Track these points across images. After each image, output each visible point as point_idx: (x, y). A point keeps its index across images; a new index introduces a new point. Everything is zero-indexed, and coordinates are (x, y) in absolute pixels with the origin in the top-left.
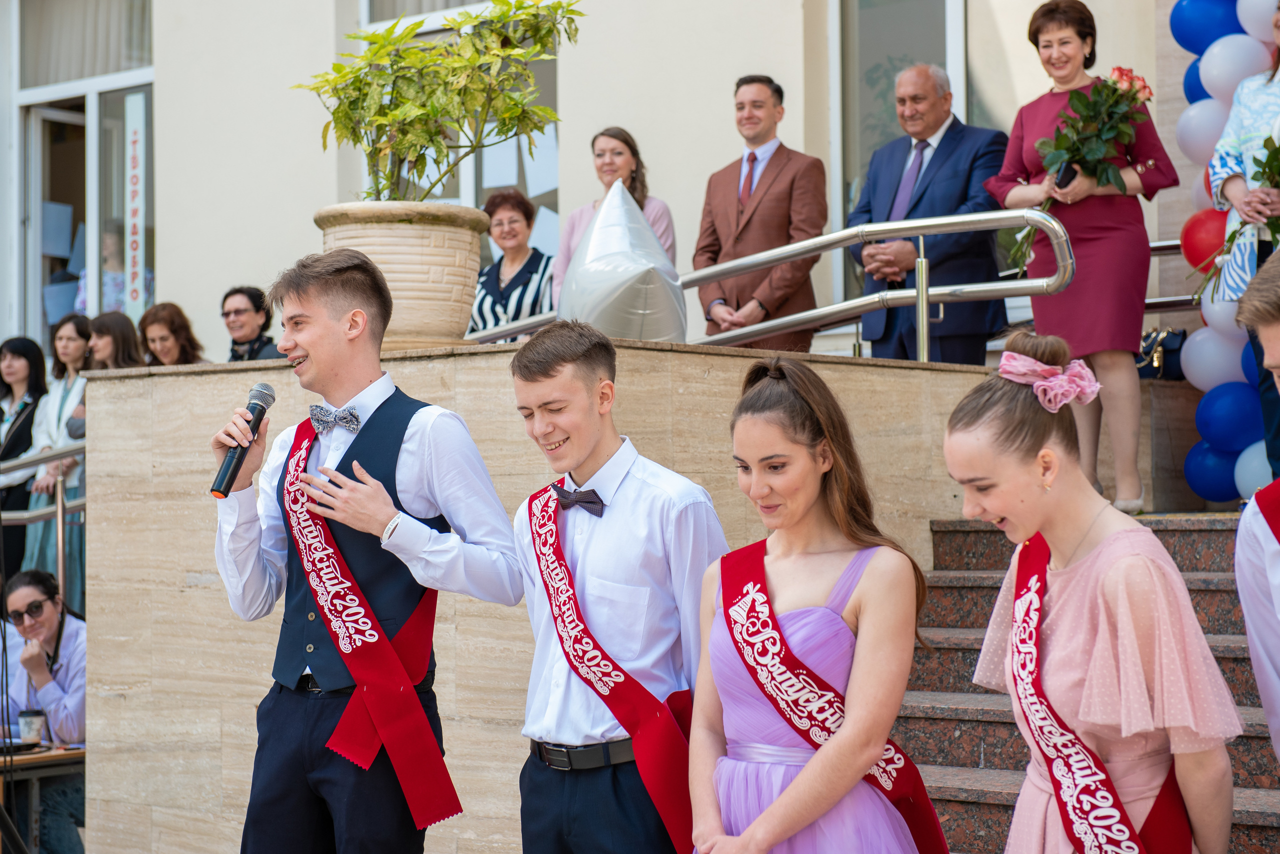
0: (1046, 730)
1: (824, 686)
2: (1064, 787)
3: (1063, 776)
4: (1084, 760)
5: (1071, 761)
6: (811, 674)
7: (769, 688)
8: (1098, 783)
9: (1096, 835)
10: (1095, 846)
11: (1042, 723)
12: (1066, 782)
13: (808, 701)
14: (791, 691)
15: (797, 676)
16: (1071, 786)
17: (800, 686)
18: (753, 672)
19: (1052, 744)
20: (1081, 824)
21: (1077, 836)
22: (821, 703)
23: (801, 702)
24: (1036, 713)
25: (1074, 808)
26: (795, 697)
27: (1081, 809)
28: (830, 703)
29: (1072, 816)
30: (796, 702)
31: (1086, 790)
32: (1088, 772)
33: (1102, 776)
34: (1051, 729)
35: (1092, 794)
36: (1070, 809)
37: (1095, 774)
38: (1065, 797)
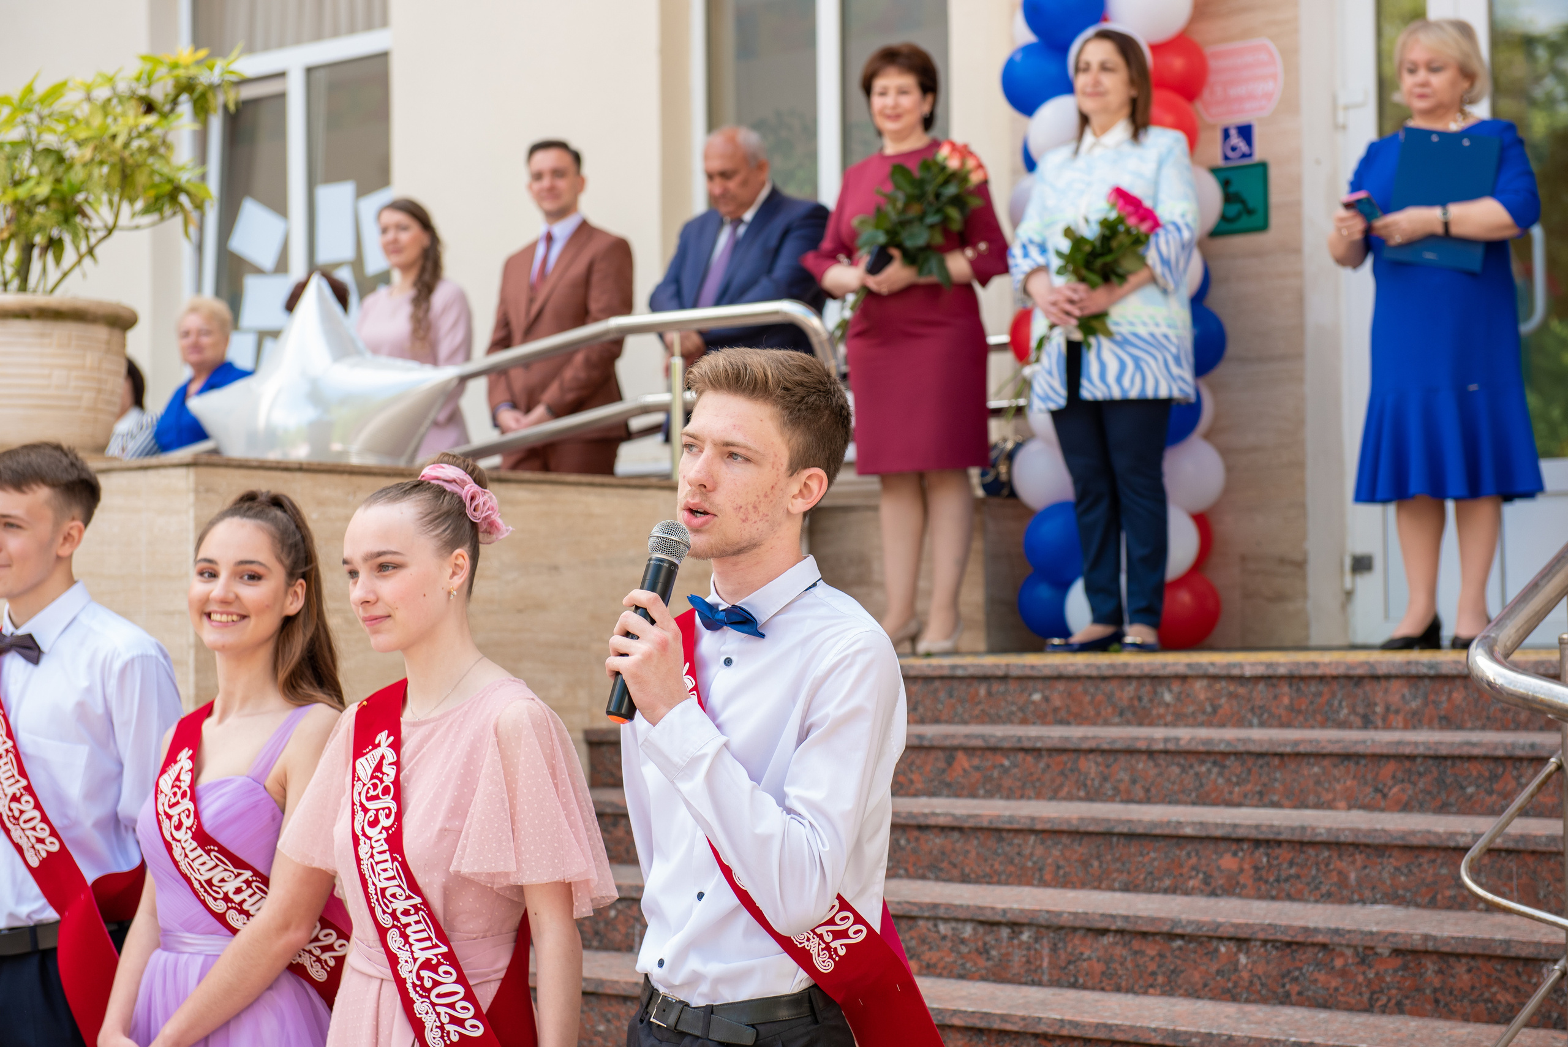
0: (388, 893)
1: (239, 864)
2: (402, 961)
3: (399, 948)
4: (424, 930)
5: (408, 931)
6: (223, 851)
7: (183, 867)
8: (439, 957)
9: (438, 1015)
10: (437, 1027)
11: (385, 884)
12: (403, 955)
13: (223, 880)
14: (203, 869)
15: (208, 852)
16: (409, 960)
17: (211, 864)
18: (169, 847)
19: (390, 911)
20: (422, 1002)
21: (418, 1016)
22: (238, 883)
23: (215, 882)
24: (380, 872)
25: (414, 985)
26: (208, 876)
27: (422, 987)
28: (248, 883)
29: (413, 995)
30: (209, 882)
31: (427, 965)
32: (428, 944)
33: (444, 949)
34: (398, 891)
35: (434, 969)
36: (409, 986)
37: (436, 946)
38: (404, 974)
